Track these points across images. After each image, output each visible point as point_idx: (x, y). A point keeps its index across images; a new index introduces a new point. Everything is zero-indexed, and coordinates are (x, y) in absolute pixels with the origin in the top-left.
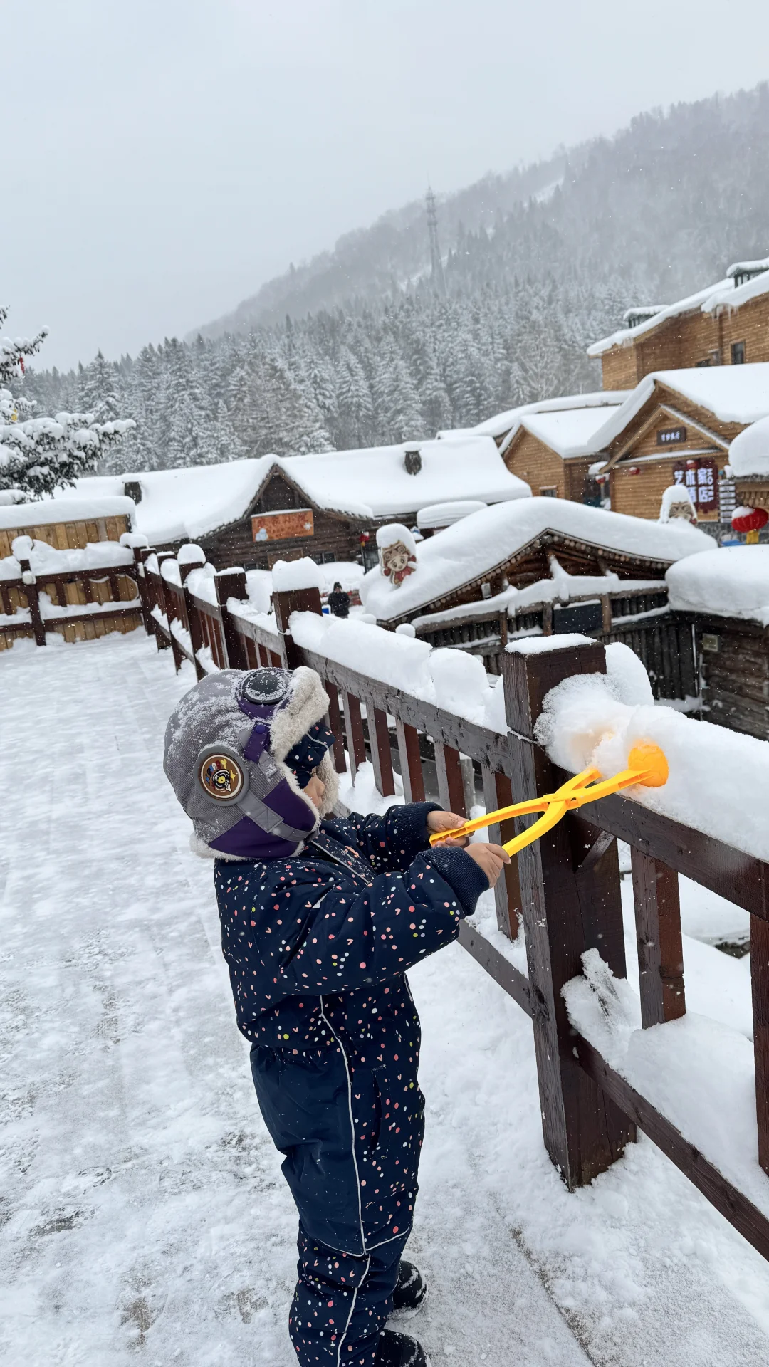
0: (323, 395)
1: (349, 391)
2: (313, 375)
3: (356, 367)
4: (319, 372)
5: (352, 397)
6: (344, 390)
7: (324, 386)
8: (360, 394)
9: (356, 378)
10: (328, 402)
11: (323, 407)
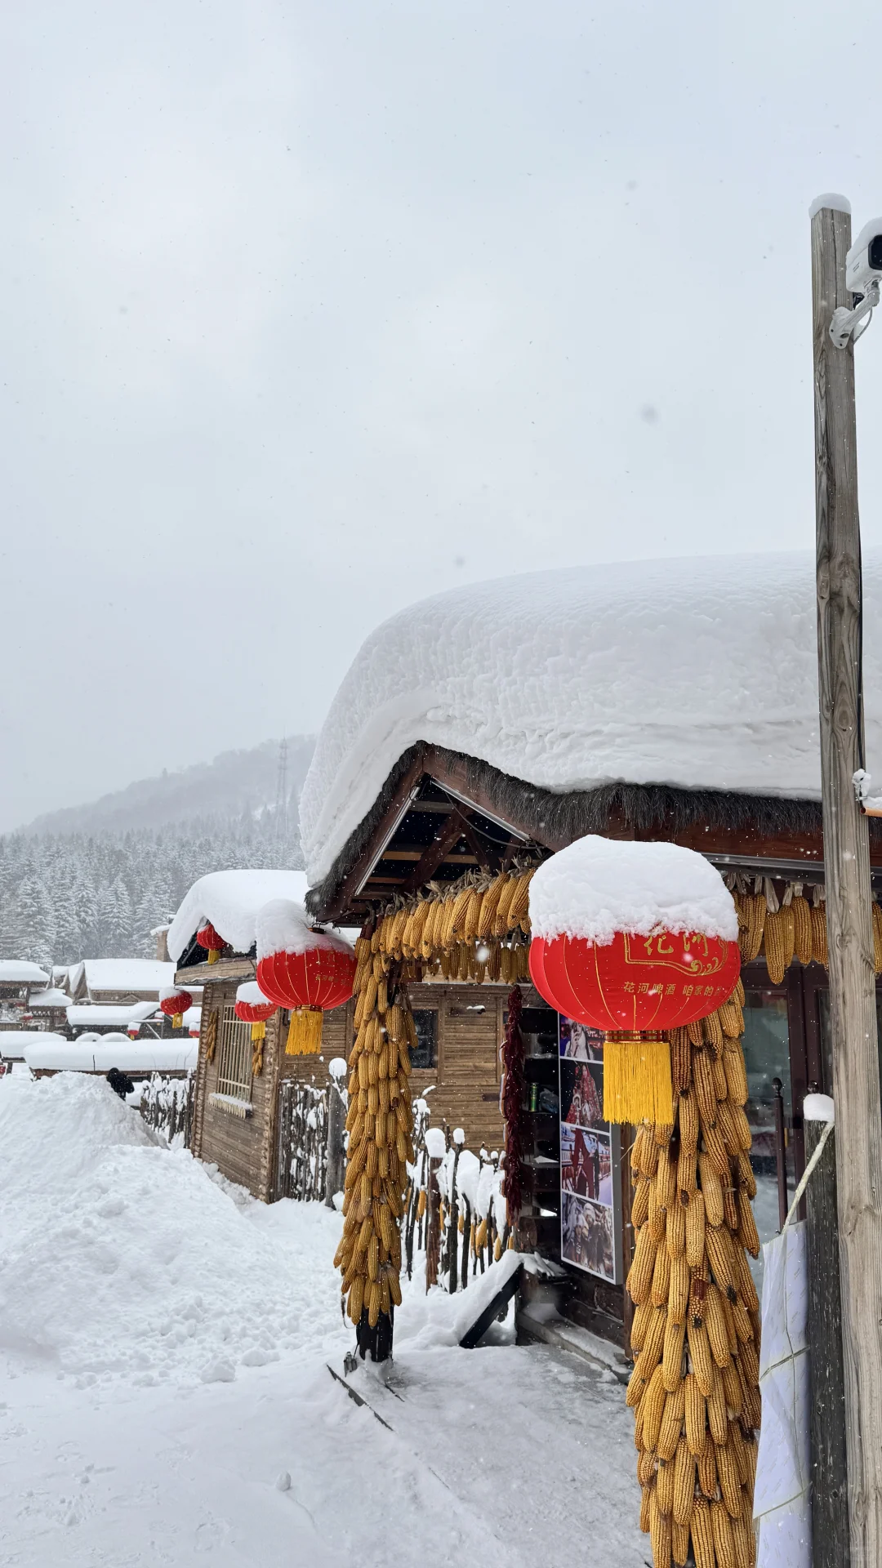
0: (87, 912)
1: (112, 911)
2: (80, 896)
3: (123, 894)
4: (87, 893)
5: (113, 917)
6: (107, 911)
7: (89, 905)
8: (121, 916)
9: (120, 903)
10: (89, 919)
11: (83, 921)
